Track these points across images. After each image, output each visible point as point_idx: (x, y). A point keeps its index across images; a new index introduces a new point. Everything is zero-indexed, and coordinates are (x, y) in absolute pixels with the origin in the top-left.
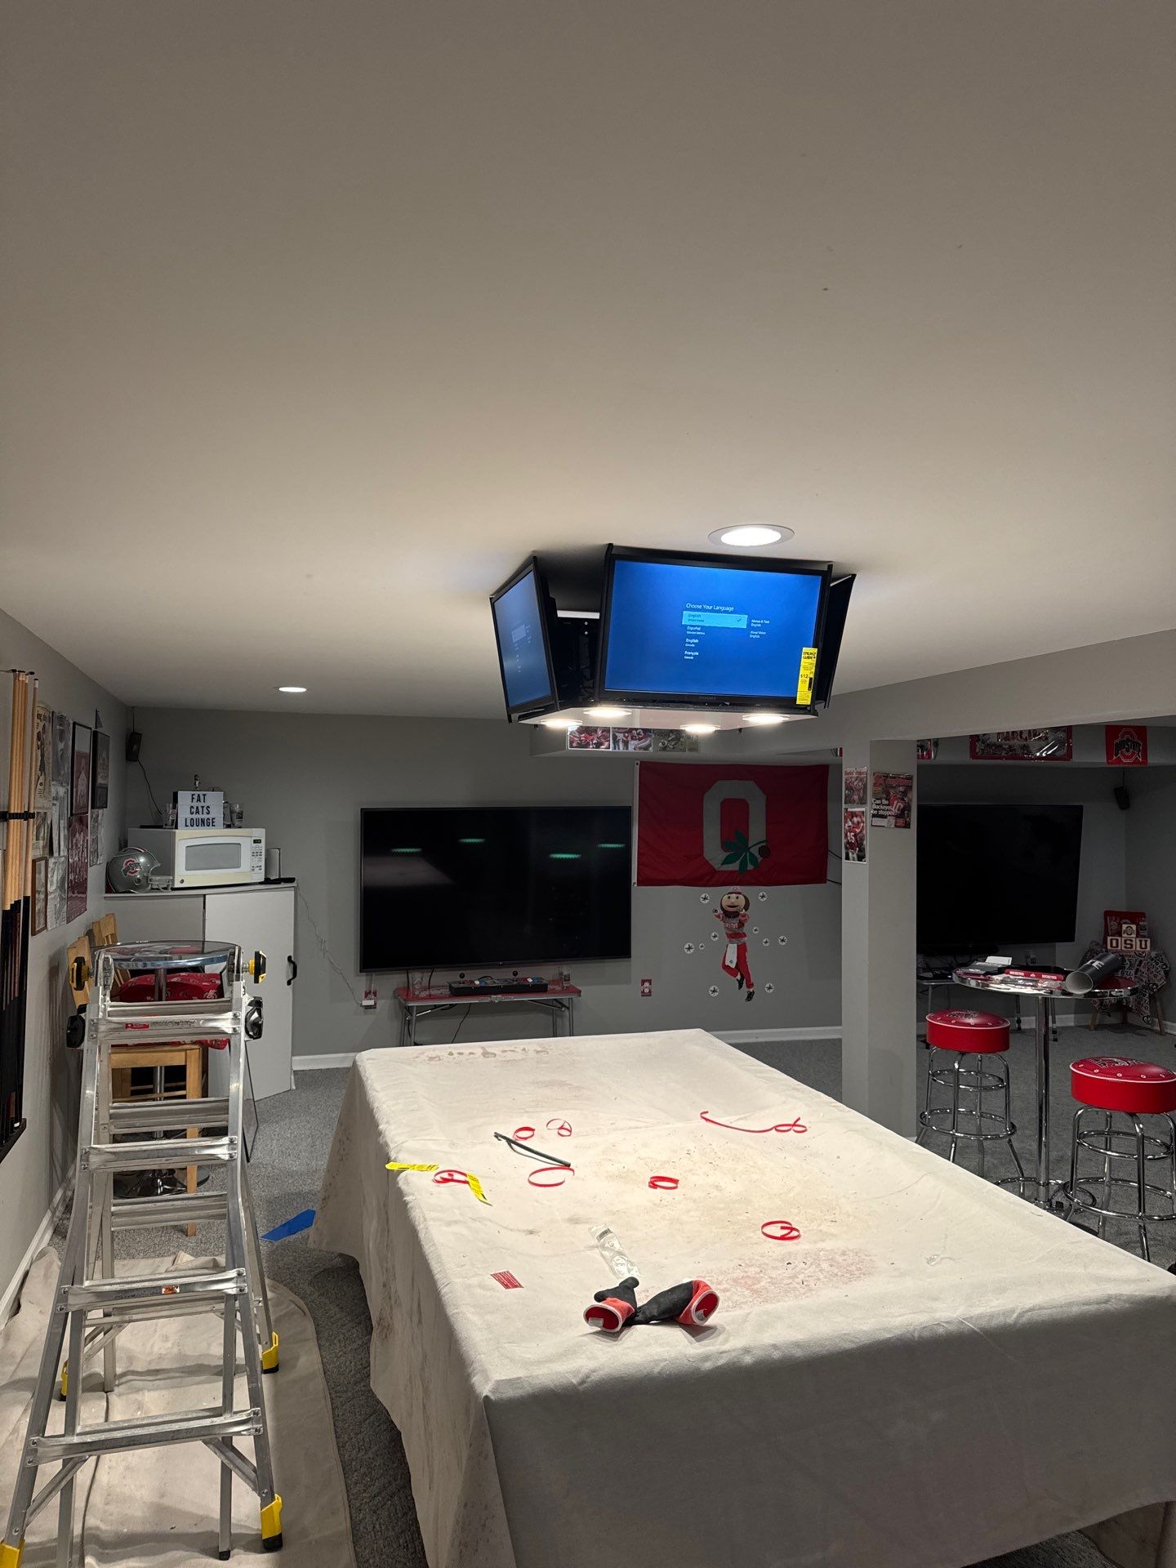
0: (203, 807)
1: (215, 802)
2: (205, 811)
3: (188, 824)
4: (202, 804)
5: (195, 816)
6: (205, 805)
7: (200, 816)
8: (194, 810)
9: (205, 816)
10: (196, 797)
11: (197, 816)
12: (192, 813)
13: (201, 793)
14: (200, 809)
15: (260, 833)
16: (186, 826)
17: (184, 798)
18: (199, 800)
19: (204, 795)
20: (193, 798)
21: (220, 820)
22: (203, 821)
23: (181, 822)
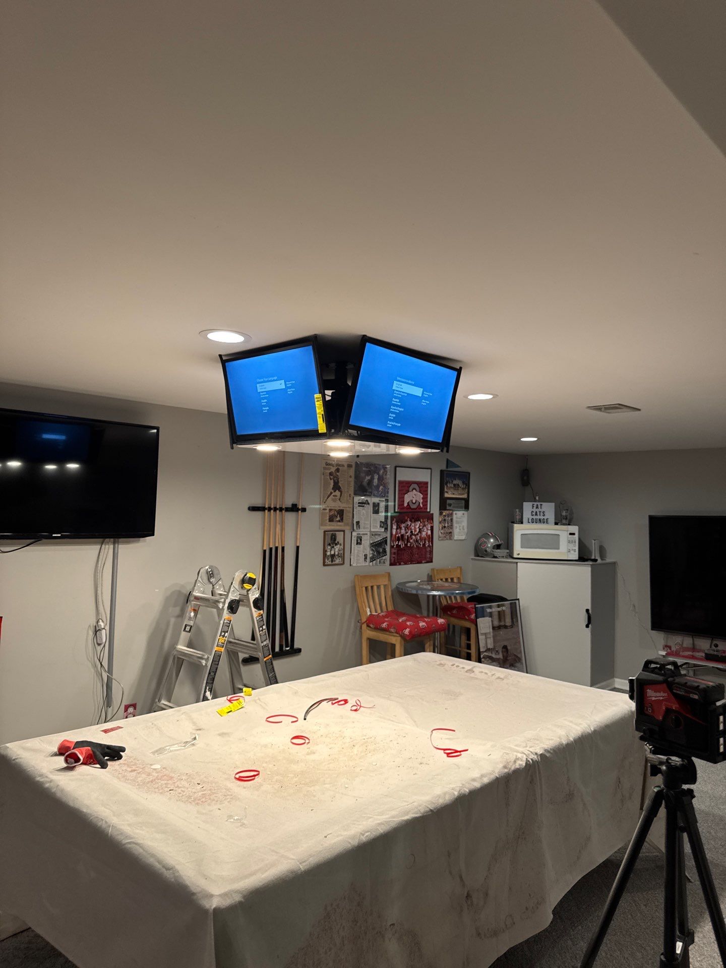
0: (540, 512)
1: (549, 509)
2: (542, 514)
3: (530, 521)
4: (540, 510)
5: (534, 517)
6: (542, 510)
7: (538, 517)
8: (534, 513)
9: (542, 517)
10: (535, 506)
11: (536, 517)
12: (533, 515)
13: (539, 504)
14: (538, 513)
15: (574, 529)
16: (529, 522)
17: (528, 507)
18: (537, 507)
19: (541, 505)
20: (533, 507)
21: (552, 519)
22: (540, 520)
23: (525, 520)
